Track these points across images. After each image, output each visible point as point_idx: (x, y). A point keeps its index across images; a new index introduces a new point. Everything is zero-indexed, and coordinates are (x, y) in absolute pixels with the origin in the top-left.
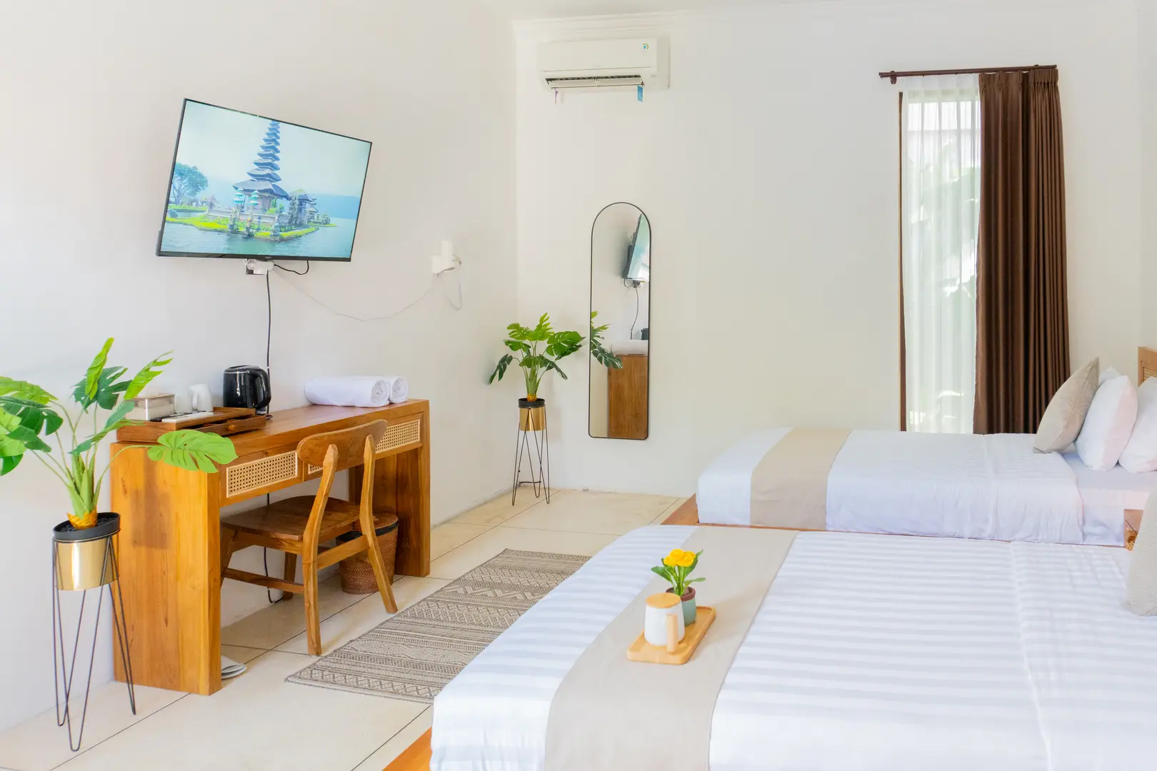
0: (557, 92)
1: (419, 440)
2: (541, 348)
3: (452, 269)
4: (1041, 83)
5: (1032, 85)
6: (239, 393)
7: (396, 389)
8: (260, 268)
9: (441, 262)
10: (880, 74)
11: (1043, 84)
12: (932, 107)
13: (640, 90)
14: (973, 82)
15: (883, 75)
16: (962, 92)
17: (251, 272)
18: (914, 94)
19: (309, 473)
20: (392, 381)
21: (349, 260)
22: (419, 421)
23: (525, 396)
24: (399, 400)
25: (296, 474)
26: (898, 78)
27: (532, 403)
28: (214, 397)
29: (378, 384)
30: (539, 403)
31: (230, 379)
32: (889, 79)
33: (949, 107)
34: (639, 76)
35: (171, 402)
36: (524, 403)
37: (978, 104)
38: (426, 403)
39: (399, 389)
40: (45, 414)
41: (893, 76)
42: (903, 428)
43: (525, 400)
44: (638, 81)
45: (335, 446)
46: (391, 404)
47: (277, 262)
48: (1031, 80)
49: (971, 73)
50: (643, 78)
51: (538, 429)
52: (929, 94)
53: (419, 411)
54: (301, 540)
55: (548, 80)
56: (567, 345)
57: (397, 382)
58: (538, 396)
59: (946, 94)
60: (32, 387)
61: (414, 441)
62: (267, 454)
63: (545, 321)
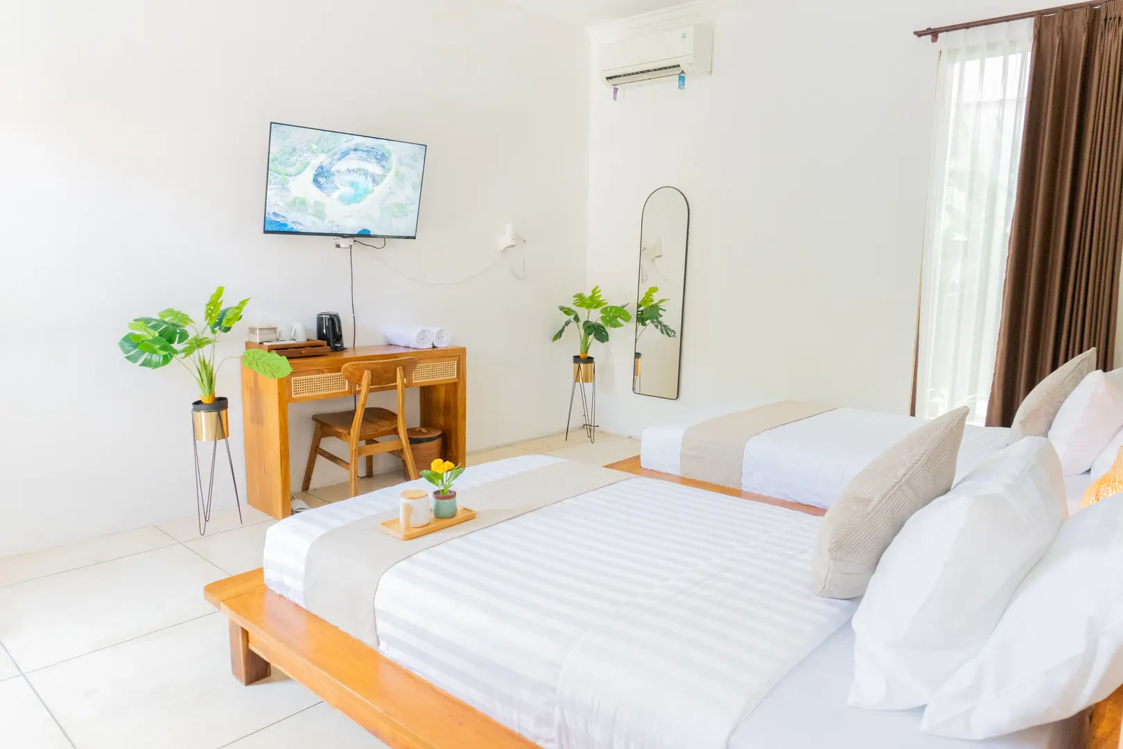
0: (616, 90)
1: (456, 376)
2: (595, 316)
3: (513, 246)
4: (1115, 18)
5: (1102, 22)
6: (325, 331)
7: (439, 336)
8: (344, 243)
9: (506, 240)
10: (916, 33)
11: (1117, 19)
12: (973, 66)
13: (682, 79)
14: (1026, 29)
15: (919, 34)
16: (1013, 43)
17: (338, 246)
18: (954, 52)
19: (357, 389)
20: (435, 330)
21: (414, 238)
22: (456, 362)
23: (578, 353)
24: (442, 345)
25: (347, 388)
26: (940, 35)
27: (584, 360)
28: (307, 331)
29: (423, 331)
30: (590, 360)
31: (320, 320)
32: (929, 37)
33: (994, 64)
34: (679, 66)
35: (275, 332)
36: (577, 359)
37: (1029, 55)
38: (463, 350)
39: (442, 337)
40: (178, 331)
41: (934, 33)
42: (913, 413)
43: (579, 357)
44: (677, 71)
45: (370, 372)
46: (434, 347)
47: (356, 239)
48: (1103, 16)
49: (1026, 17)
50: (683, 67)
51: (587, 381)
52: (972, 51)
53: (458, 356)
54: (349, 434)
55: (608, 78)
56: (615, 315)
57: (441, 331)
58: (589, 355)
59: (992, 48)
60: (183, 315)
61: (452, 376)
62: (323, 372)
63: (597, 293)
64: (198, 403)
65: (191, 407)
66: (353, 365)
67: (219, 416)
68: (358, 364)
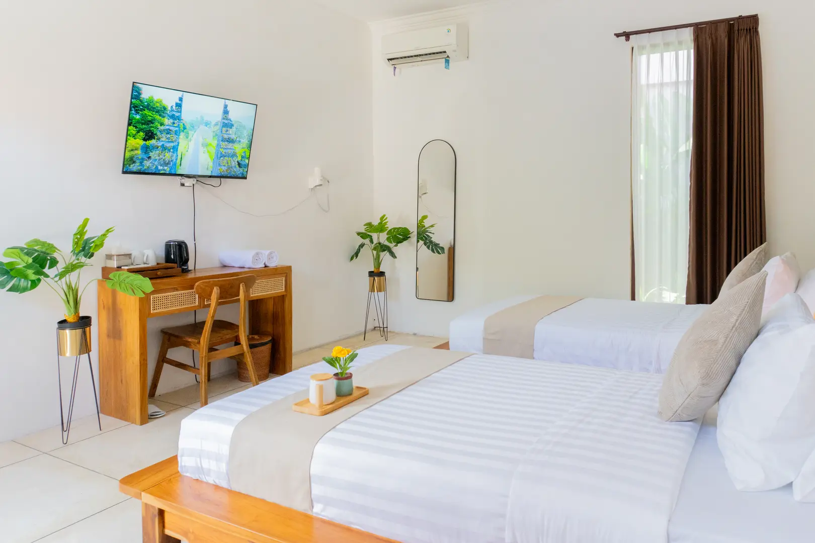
0: (395, 68)
1: (284, 290)
2: (383, 238)
3: (321, 185)
4: (744, 30)
5: (736, 32)
6: (172, 257)
7: (270, 257)
8: (188, 182)
9: (315, 181)
10: (615, 34)
11: (745, 30)
12: (655, 57)
13: (447, 62)
14: (688, 35)
15: (618, 35)
16: (680, 43)
17: (183, 185)
18: (642, 48)
19: (206, 303)
20: (267, 252)
21: (244, 178)
22: (284, 278)
23: (373, 270)
24: (272, 265)
25: (197, 303)
26: (631, 36)
27: (377, 274)
28: (157, 257)
29: (257, 254)
30: (382, 274)
31: (168, 246)
32: (624, 38)
33: (669, 56)
34: (445, 52)
35: (130, 258)
36: (371, 274)
37: (692, 51)
38: (289, 268)
39: (272, 258)
40: (49, 258)
41: (627, 35)
43: (373, 272)
44: (445, 55)
45: (218, 288)
46: (266, 266)
47: (199, 179)
48: (736, 28)
49: (687, 27)
50: (448, 53)
51: (380, 291)
52: (654, 47)
53: (285, 272)
54: (199, 343)
55: (389, 60)
56: (401, 236)
57: (271, 253)
58: (381, 270)
59: (667, 46)
60: (49, 244)
61: (281, 290)
62: (177, 290)
63: (384, 220)
64: (63, 323)
65: (57, 326)
66: (204, 282)
67: (84, 333)
68: (210, 282)
